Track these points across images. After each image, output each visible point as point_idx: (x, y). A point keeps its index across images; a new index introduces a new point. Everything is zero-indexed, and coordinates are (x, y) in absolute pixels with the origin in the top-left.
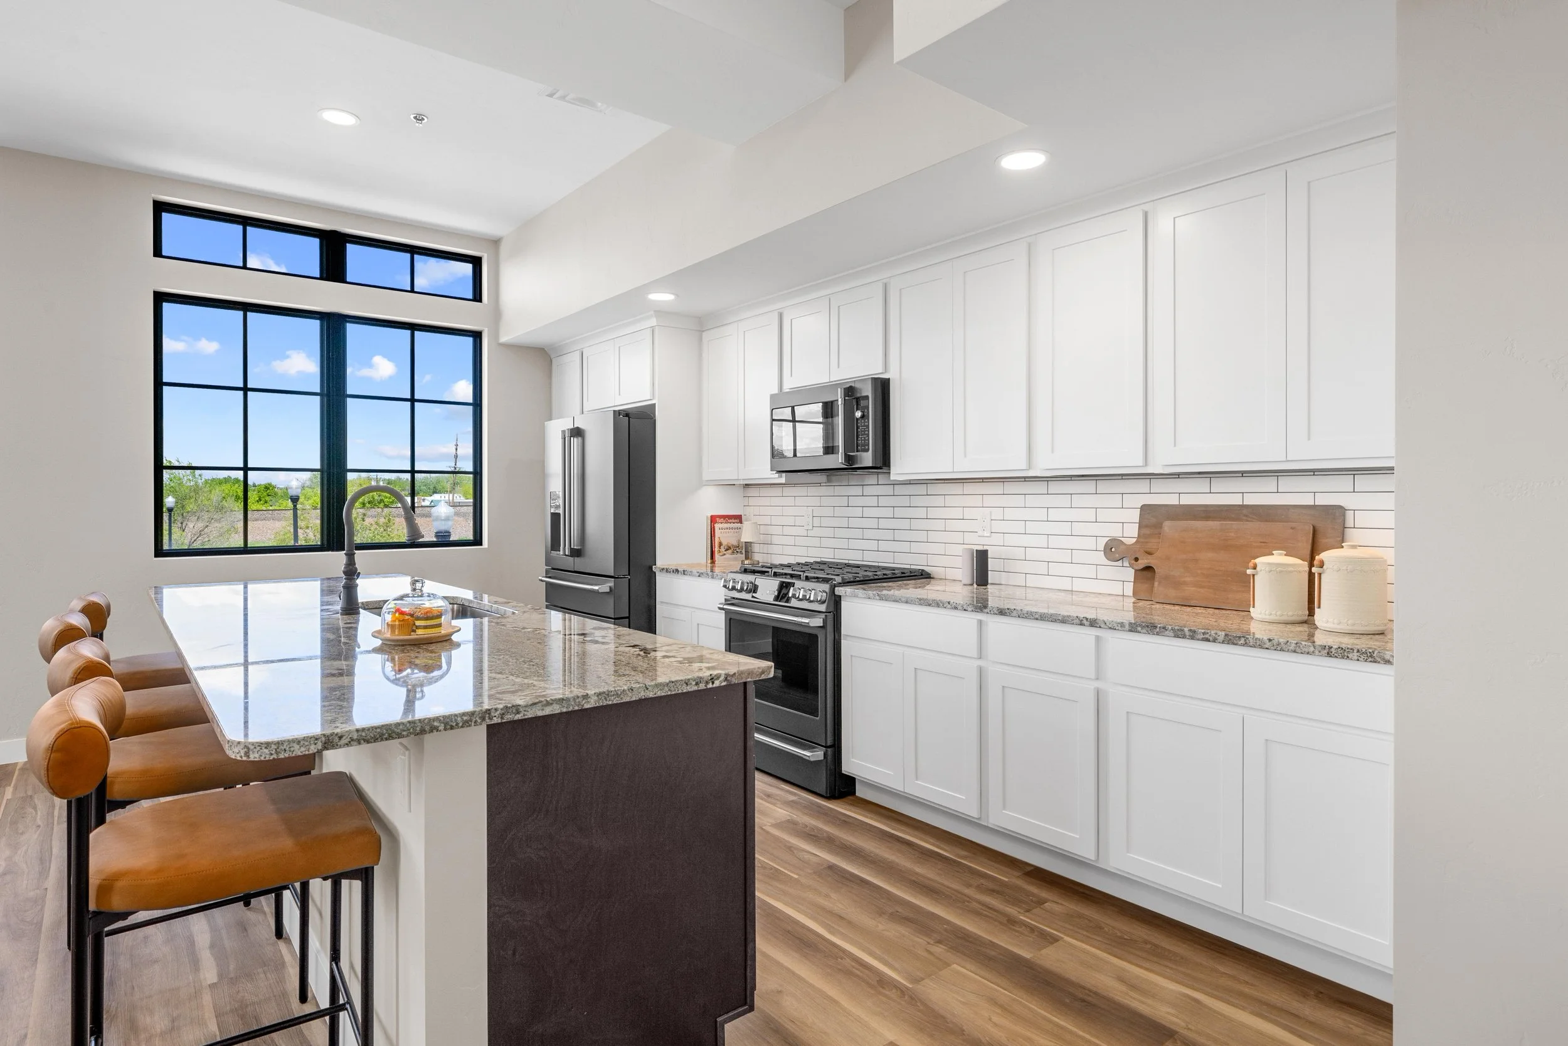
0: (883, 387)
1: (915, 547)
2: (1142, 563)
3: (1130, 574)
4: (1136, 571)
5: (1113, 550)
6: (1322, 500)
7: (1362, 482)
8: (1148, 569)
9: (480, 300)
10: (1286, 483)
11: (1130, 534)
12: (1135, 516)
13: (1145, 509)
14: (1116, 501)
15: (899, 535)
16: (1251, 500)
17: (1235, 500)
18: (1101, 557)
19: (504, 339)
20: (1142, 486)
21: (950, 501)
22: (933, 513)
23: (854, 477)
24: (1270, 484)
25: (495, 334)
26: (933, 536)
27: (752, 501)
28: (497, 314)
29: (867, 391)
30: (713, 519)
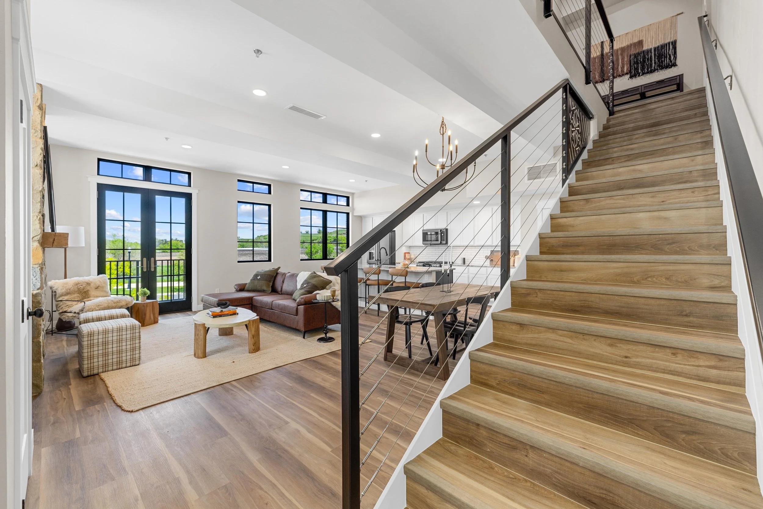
0: (447, 230)
2: (491, 259)
3: (489, 261)
5: (486, 257)
9: (349, 206)
11: (488, 255)
13: (491, 251)
14: (487, 249)
18: (484, 258)
19: (355, 214)
20: (491, 247)
21: (457, 250)
23: (441, 245)
25: (353, 214)
27: (411, 250)
28: (353, 209)
29: (445, 231)
30: (405, 253)
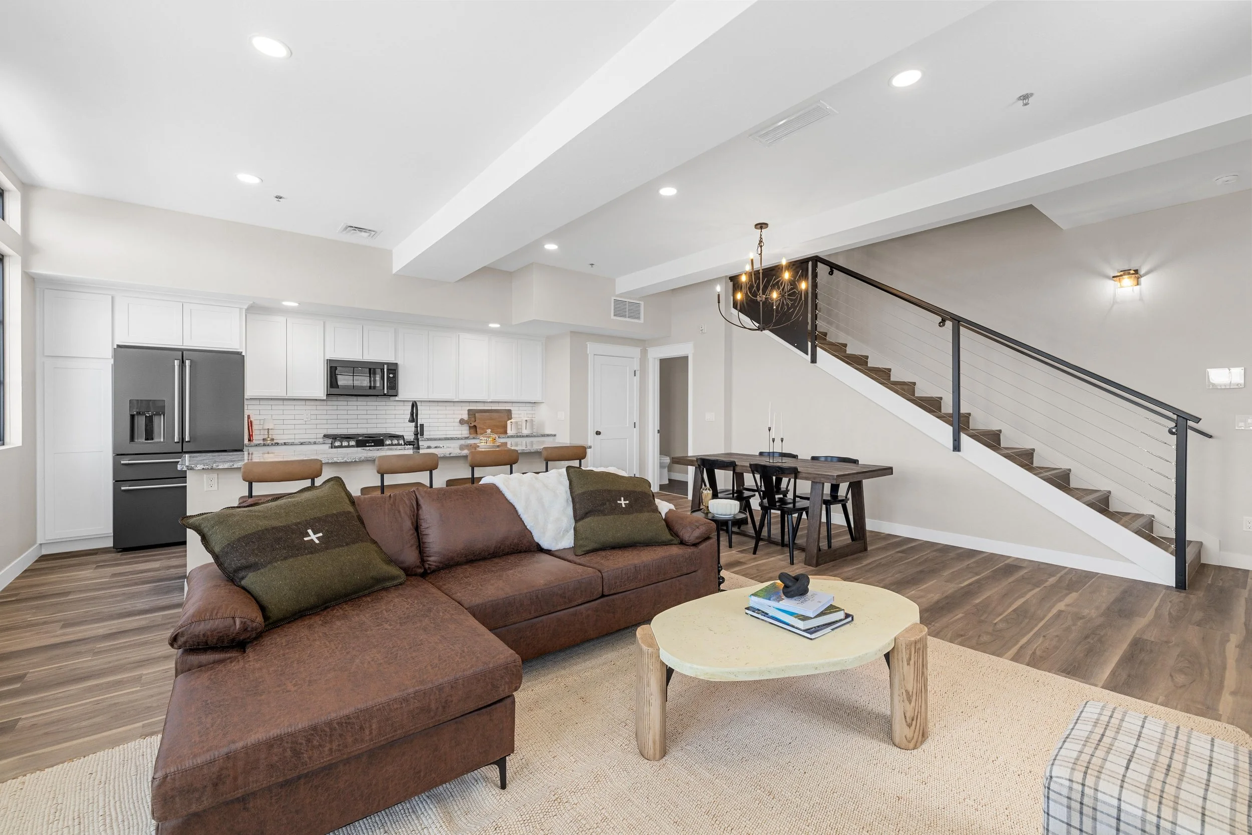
0: (398, 365)
1: (379, 425)
2: (472, 425)
3: (467, 428)
4: (470, 427)
5: (462, 422)
6: (507, 408)
7: (514, 404)
8: (475, 426)
10: (500, 404)
11: (465, 417)
12: (466, 412)
13: (469, 410)
15: (369, 421)
16: (493, 408)
17: (490, 408)
18: (458, 424)
20: (468, 404)
22: (388, 412)
24: (497, 404)
25: (25, 263)
26: (388, 421)
29: (390, 366)
